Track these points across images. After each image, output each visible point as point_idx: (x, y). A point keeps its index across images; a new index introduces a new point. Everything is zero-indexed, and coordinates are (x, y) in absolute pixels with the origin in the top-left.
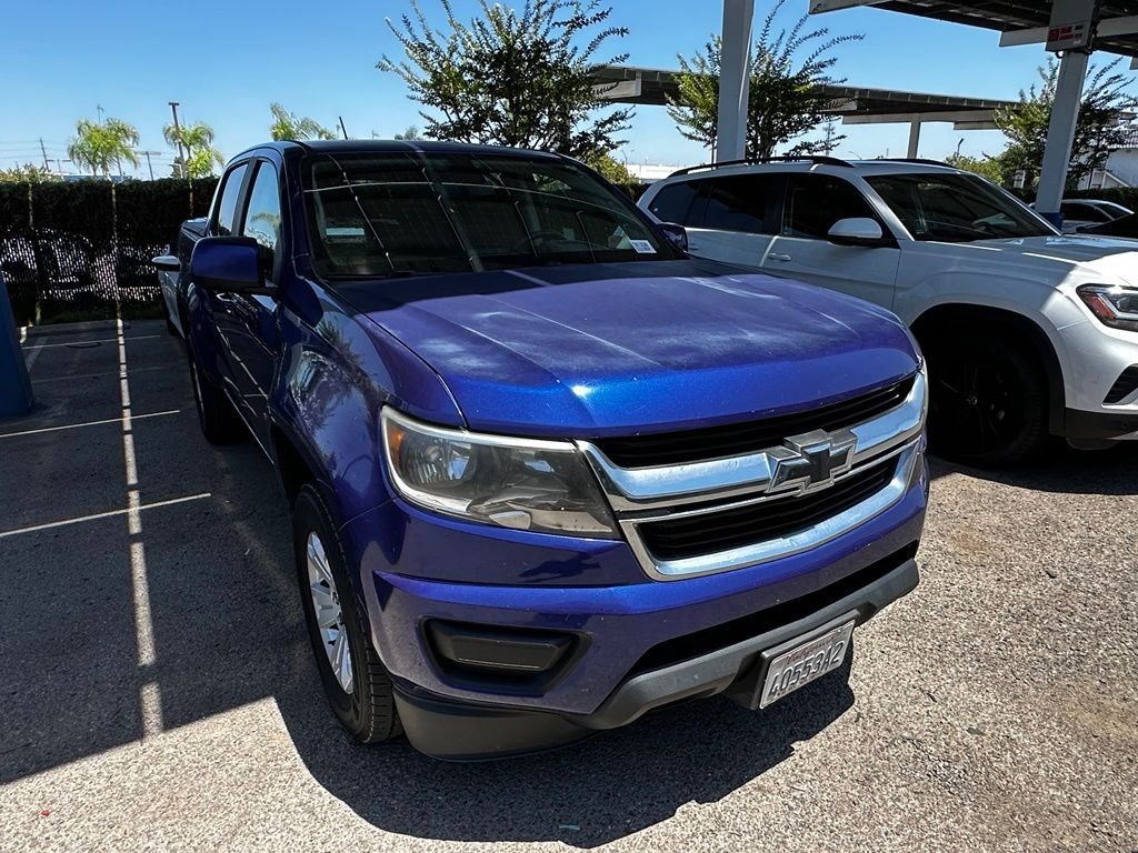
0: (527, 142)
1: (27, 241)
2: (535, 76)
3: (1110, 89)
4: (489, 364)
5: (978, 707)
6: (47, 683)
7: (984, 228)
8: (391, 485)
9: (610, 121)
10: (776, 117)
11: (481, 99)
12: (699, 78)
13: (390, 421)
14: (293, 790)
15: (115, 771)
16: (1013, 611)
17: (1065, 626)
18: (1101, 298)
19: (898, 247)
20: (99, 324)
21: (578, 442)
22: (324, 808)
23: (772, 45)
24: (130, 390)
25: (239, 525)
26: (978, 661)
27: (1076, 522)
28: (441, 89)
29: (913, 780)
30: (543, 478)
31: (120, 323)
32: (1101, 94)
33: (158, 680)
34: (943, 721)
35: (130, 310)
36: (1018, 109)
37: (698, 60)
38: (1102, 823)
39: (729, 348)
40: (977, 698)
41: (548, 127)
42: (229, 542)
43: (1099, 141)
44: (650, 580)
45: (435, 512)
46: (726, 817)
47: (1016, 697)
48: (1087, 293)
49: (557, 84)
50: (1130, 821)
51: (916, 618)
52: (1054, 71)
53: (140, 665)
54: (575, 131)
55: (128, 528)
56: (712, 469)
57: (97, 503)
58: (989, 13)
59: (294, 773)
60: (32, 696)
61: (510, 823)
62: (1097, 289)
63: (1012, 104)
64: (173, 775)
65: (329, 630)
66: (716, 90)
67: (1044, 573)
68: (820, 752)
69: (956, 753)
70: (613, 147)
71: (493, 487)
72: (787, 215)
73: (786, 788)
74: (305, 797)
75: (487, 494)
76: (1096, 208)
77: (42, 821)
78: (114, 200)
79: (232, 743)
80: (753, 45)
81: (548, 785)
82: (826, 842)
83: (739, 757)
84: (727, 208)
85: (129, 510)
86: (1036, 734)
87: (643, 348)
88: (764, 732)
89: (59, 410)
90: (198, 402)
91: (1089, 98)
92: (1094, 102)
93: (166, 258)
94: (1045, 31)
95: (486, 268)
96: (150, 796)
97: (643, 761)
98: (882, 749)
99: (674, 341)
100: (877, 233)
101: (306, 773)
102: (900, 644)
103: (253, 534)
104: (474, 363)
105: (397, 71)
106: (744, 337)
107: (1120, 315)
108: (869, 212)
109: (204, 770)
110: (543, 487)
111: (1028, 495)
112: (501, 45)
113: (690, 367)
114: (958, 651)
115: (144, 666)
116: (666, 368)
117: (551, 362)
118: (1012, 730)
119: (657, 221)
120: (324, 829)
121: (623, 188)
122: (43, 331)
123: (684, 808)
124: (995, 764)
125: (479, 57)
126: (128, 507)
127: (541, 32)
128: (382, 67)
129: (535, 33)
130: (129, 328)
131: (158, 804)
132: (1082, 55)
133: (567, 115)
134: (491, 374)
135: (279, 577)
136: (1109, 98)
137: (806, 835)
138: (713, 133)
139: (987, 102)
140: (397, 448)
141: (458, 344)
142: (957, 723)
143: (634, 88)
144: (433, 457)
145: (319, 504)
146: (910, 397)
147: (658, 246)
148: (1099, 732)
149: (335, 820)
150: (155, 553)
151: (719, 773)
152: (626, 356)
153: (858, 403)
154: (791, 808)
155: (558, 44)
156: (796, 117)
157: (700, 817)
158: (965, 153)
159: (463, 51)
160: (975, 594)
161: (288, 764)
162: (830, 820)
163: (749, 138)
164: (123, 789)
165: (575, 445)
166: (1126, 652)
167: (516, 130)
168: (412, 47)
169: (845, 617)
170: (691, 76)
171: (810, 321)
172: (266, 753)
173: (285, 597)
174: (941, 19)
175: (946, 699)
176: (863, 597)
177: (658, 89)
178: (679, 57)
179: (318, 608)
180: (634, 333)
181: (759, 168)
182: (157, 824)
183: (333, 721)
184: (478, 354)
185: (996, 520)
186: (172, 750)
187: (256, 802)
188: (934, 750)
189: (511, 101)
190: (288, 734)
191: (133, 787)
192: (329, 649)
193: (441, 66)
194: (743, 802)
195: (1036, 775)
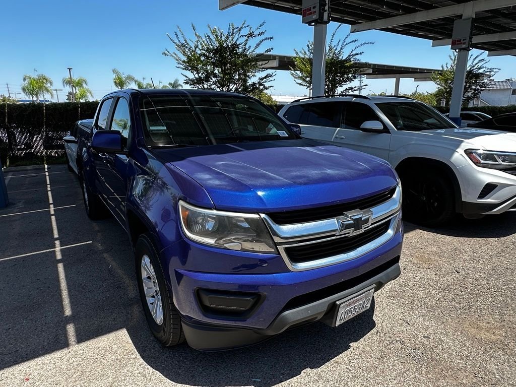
0: (229, 86)
1: (4, 130)
2: (232, 58)
3: (480, 64)
4: (223, 183)
5: (428, 328)
6: (23, 324)
7: (426, 125)
8: (183, 233)
9: (265, 77)
10: (337, 76)
11: (208, 68)
12: (303, 59)
13: (183, 207)
14: (136, 367)
15: (57, 361)
16: (442, 287)
17: (463, 293)
18: (474, 155)
19: (390, 133)
20: (37, 166)
21: (260, 214)
22: (150, 375)
23: (335, 46)
24: (52, 196)
25: (105, 255)
26: (428, 308)
27: (468, 250)
28: (191, 63)
29: (401, 357)
30: (245, 230)
31: (46, 166)
32: (476, 67)
33: (74, 322)
34: (413, 333)
35: (50, 160)
36: (441, 73)
37: (303, 52)
38: (479, 373)
39: (320, 176)
40: (427, 323)
41: (238, 80)
42: (102, 262)
43: (476, 86)
44: (290, 271)
45: (201, 244)
46: (323, 374)
47: (443, 323)
48: (469, 152)
49: (242, 62)
50: (491, 372)
51: (401, 290)
52: (455, 58)
53: (65, 316)
54: (250, 82)
55: (55, 257)
56: (315, 225)
57: (41, 246)
58: (427, 33)
59: (136, 360)
60: (17, 330)
61: (230, 379)
62: (473, 151)
63: (439, 71)
64: (82, 362)
65: (151, 298)
66: (311, 64)
67: (455, 271)
68: (362, 346)
69: (418, 346)
70: (267, 89)
71: (226, 233)
72: (343, 119)
73: (347, 362)
74: (141, 370)
75: (223, 236)
76: (476, 115)
77: (26, 383)
78: (44, 111)
79: (108, 348)
80: (327, 46)
81: (246, 363)
82: (365, 384)
83: (327, 350)
84: (317, 116)
85: (56, 249)
86: (452, 338)
87: (285, 176)
88: (338, 339)
89: (21, 205)
90: (85, 201)
91: (471, 68)
92: (473, 70)
93: (68, 137)
94: (450, 41)
95: (217, 143)
96: (73, 371)
97: (287, 352)
98: (388, 345)
99: (298, 173)
100: (381, 127)
101: (141, 360)
102: (394, 301)
103: (112, 259)
104: (217, 182)
105: (172, 56)
106: (326, 172)
107: (482, 162)
108: (377, 118)
109: (96, 360)
110: (246, 233)
111: (448, 238)
112: (218, 45)
113: (305, 184)
114: (419, 304)
115: (67, 316)
116: (295, 184)
117: (249, 182)
118: (442, 336)
119: (288, 123)
120: (150, 383)
121: (271, 106)
122: (11, 170)
123: (305, 371)
124: (435, 350)
125: (208, 50)
126: (55, 248)
127: (235, 40)
128: (165, 54)
129: (232, 40)
130: (50, 168)
131: (77, 374)
132: (466, 51)
133: (246, 75)
134: (224, 187)
135: (124, 277)
136: (479, 69)
137: (356, 381)
138: (310, 83)
139: (427, 70)
140: (186, 218)
141: (210, 175)
142: (419, 334)
143: (275, 63)
144: (200, 221)
145: (148, 242)
146: (394, 196)
147: (289, 134)
148: (478, 336)
149: (155, 379)
150: (68, 267)
151: (319, 356)
152: (279, 180)
153: (373, 198)
154: (350, 370)
155: (243, 45)
156: (346, 76)
157: (311, 375)
158: (420, 91)
159: (201, 48)
160: (426, 280)
161: (133, 356)
162: (366, 375)
163: (326, 85)
164: (61, 368)
165: (260, 216)
166: (489, 303)
167: (224, 81)
168: (178, 46)
169: (370, 287)
170: (300, 58)
171: (353, 165)
172: (123, 352)
173: (128, 286)
174: (407, 35)
175: (414, 324)
176: (378, 279)
177: (286, 63)
178: (295, 50)
179: (145, 288)
180: (281, 170)
181: (330, 99)
182: (77, 383)
183: (152, 338)
184: (219, 179)
185: (435, 249)
186: (81, 352)
187: (120, 372)
188: (409, 345)
189: (222, 69)
190: (132, 344)
191: (66, 367)
192: (150, 307)
193: (191, 54)
194: (330, 368)
195: (452, 355)
